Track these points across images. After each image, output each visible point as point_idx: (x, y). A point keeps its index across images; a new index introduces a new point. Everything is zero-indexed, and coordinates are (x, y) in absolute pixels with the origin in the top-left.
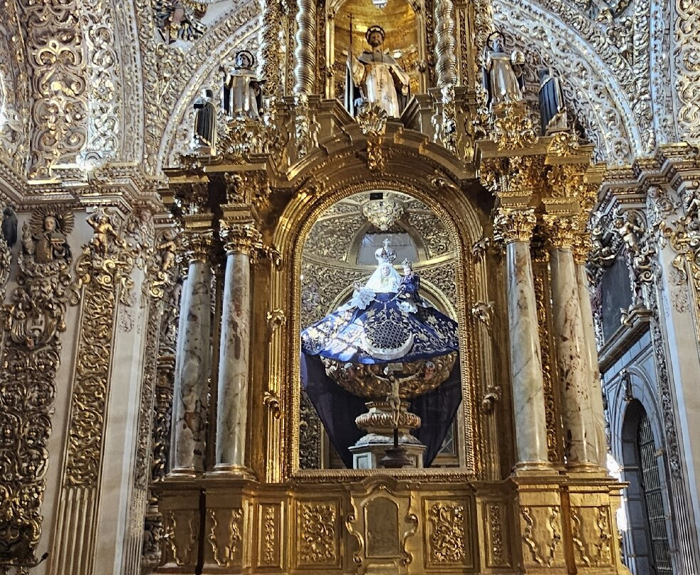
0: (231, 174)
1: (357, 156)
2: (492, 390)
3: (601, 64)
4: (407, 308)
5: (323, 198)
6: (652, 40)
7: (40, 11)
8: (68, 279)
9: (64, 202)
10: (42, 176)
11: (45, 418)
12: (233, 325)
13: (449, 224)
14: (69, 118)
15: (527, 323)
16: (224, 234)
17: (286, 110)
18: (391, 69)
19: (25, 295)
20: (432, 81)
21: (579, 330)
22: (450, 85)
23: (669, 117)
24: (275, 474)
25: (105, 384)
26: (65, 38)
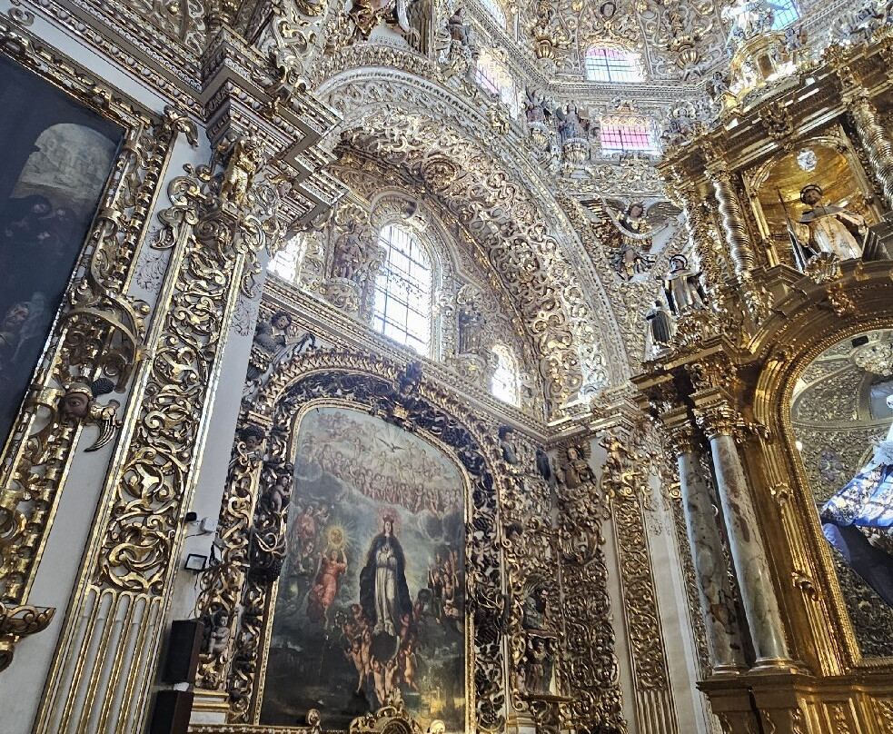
0: (691, 364)
1: (820, 308)
5: (796, 361)
7: (527, 294)
8: (597, 497)
9: (579, 434)
10: (558, 417)
11: (606, 624)
12: (735, 508)
14: (567, 366)
16: (700, 421)
17: (733, 292)
19: (566, 518)
24: (832, 666)
25: (651, 587)
26: (548, 307)
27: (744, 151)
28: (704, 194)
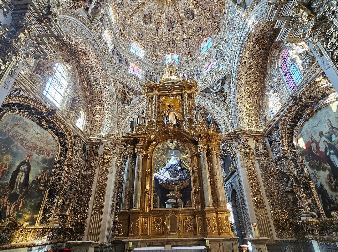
0: (138, 138)
1: (167, 133)
2: (199, 188)
3: (221, 111)
4: (179, 168)
5: (159, 143)
6: (232, 106)
7: (95, 99)
8: (98, 161)
9: (98, 142)
10: (93, 136)
11: (90, 196)
12: (138, 173)
13: (187, 148)
14: (100, 123)
15: (206, 172)
16: (136, 151)
17: (151, 123)
18: (174, 113)
19: (87, 165)
20: (183, 117)
21: (218, 173)
22: (187, 118)
23: (237, 123)
24: (147, 210)
25: (105, 187)
26: (100, 105)
27: (162, 92)
28: (151, 97)
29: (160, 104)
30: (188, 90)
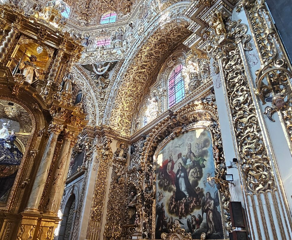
2: (27, 180)
3: (95, 99)
4: (7, 146)
13: (33, 122)
15: (48, 161)
18: (34, 70)
20: (46, 78)
21: (64, 166)
22: (51, 81)
23: (107, 118)
29: (17, 47)
30: (67, 48)
